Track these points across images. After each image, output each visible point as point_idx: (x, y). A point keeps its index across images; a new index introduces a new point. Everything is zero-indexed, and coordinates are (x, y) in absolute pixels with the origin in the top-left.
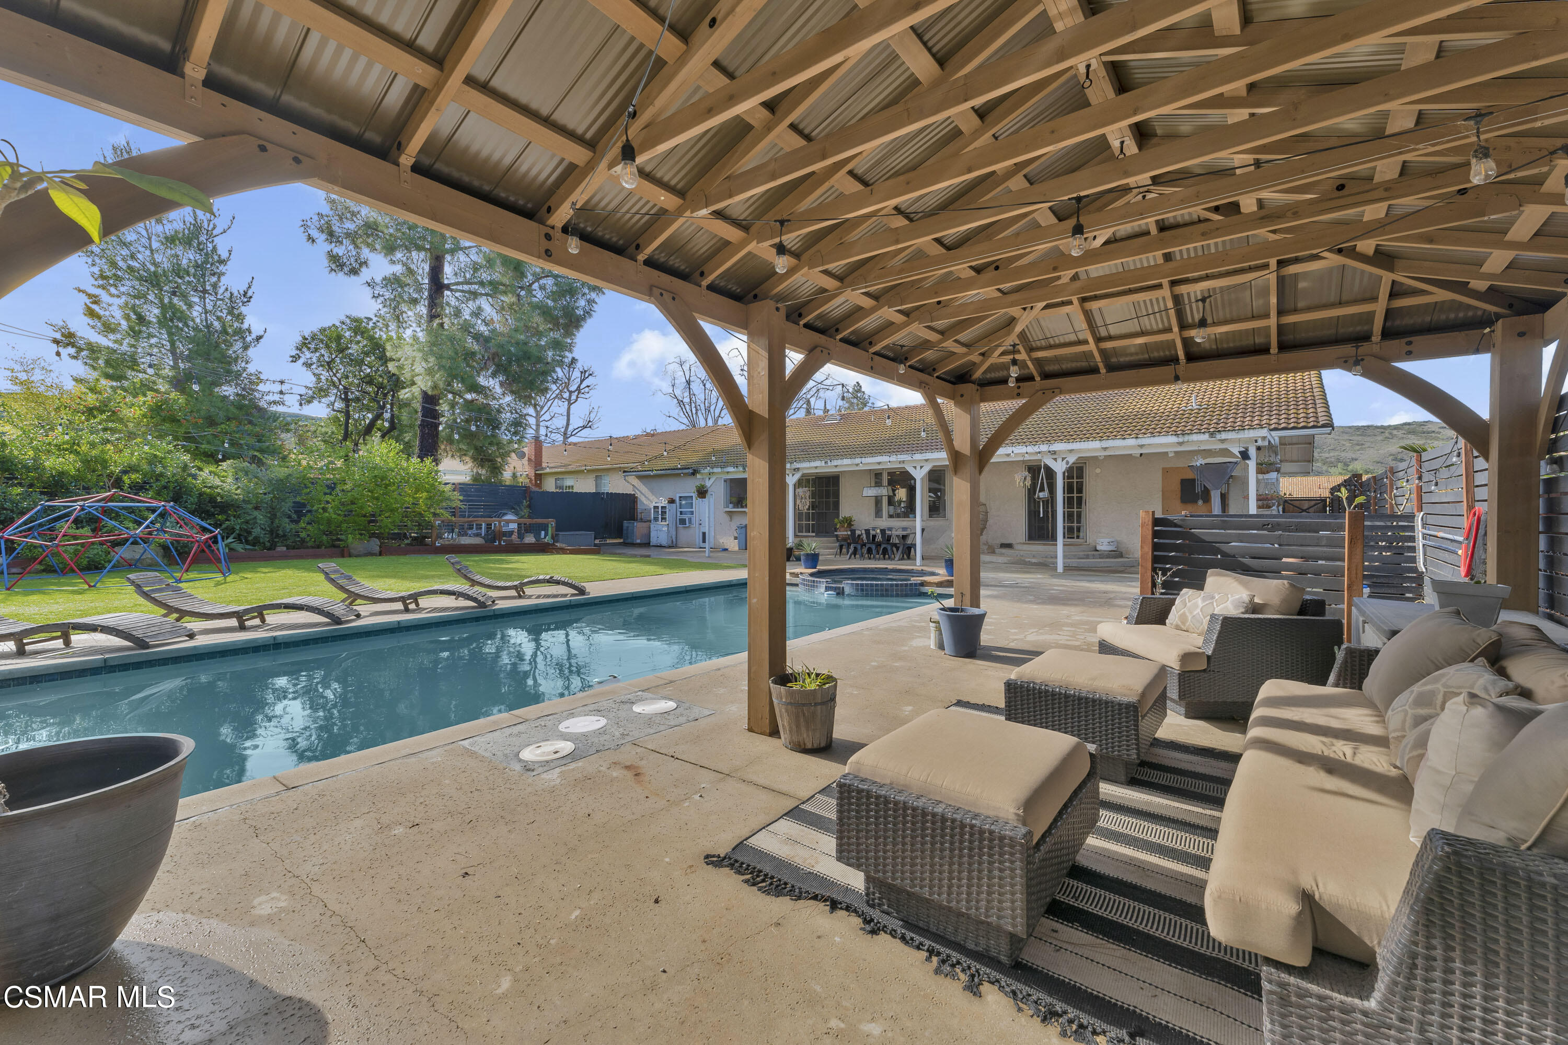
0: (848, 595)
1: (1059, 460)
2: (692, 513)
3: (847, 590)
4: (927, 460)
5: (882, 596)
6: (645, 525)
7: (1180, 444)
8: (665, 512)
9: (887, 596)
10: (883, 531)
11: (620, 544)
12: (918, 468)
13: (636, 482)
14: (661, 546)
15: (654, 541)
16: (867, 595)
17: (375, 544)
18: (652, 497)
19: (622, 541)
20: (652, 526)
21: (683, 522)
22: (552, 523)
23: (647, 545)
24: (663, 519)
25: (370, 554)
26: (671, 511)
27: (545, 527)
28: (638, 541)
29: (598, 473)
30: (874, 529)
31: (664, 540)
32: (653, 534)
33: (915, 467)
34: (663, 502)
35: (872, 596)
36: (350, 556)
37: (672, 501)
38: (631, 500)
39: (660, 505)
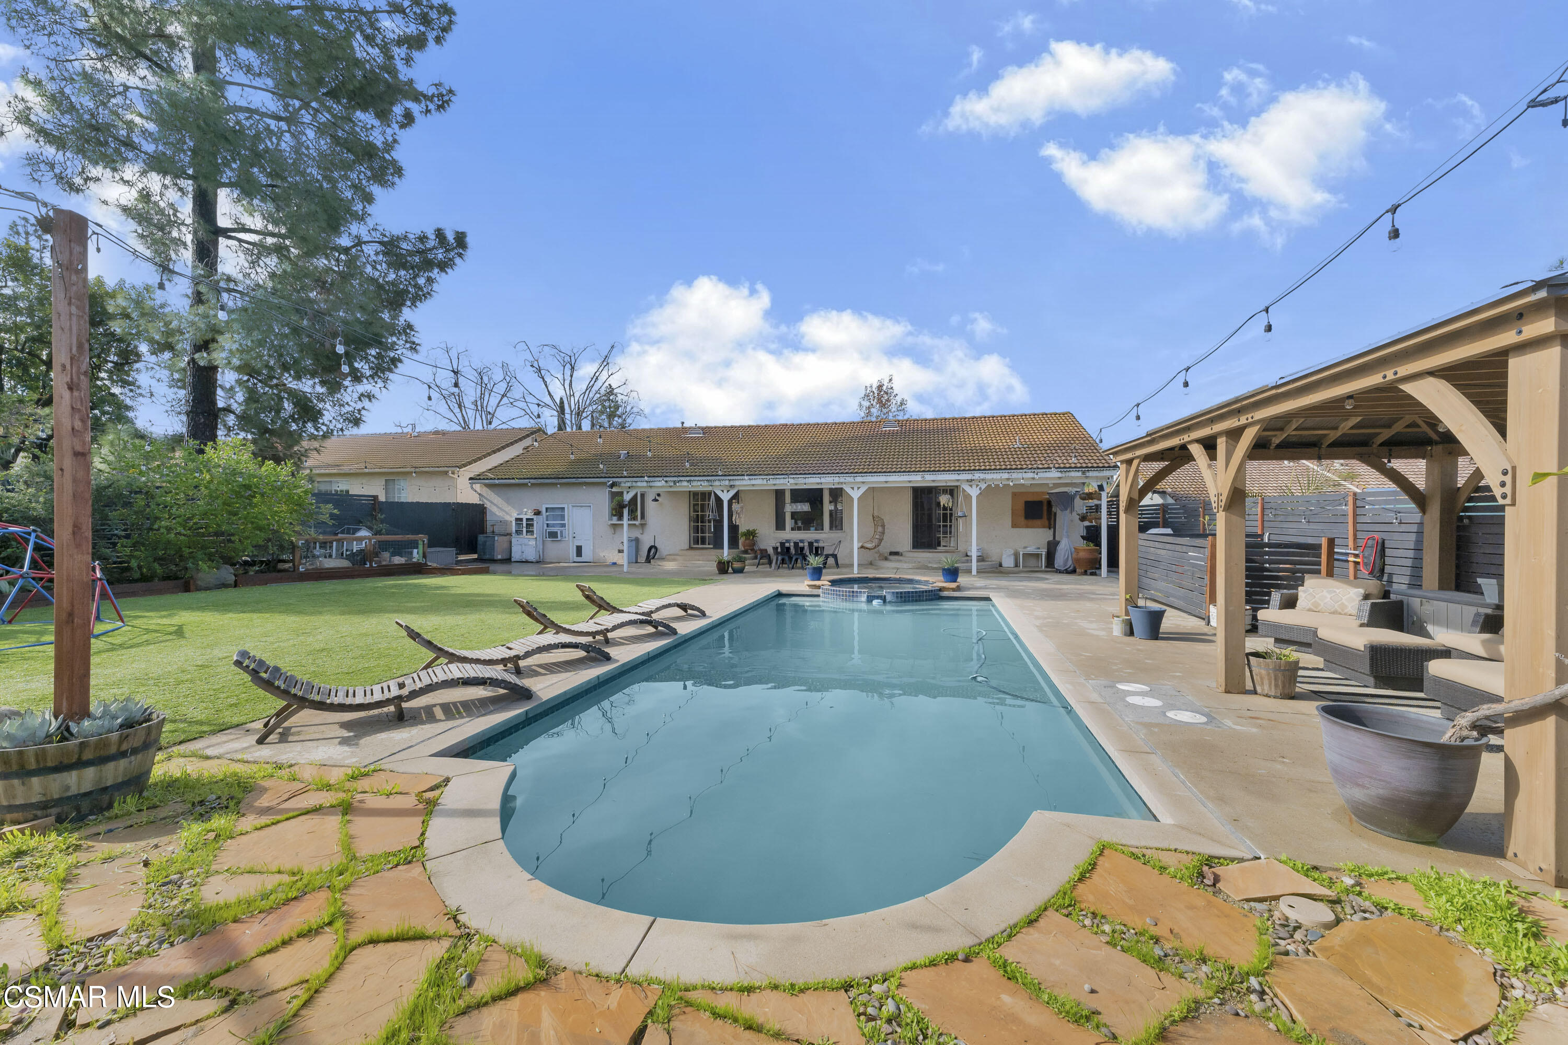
0: (890, 602)
1: (974, 487)
2: (563, 525)
3: (889, 598)
4: (863, 483)
5: (916, 601)
6: (506, 538)
7: (1060, 478)
8: (532, 525)
9: (920, 601)
10: (796, 544)
11: (474, 560)
12: (856, 489)
13: (486, 492)
14: (527, 562)
15: (516, 556)
16: (905, 601)
17: (227, 574)
18: (507, 508)
19: (475, 556)
20: (513, 540)
21: (553, 535)
22: (423, 538)
23: (508, 560)
24: (529, 532)
25: (224, 586)
26: (538, 523)
27: (414, 544)
28: (499, 557)
29: (390, 478)
30: (788, 541)
31: (531, 555)
32: (515, 549)
33: (853, 488)
34: (529, 514)
35: (909, 601)
36: (199, 589)
37: (538, 513)
38: (479, 511)
39: (524, 517)
